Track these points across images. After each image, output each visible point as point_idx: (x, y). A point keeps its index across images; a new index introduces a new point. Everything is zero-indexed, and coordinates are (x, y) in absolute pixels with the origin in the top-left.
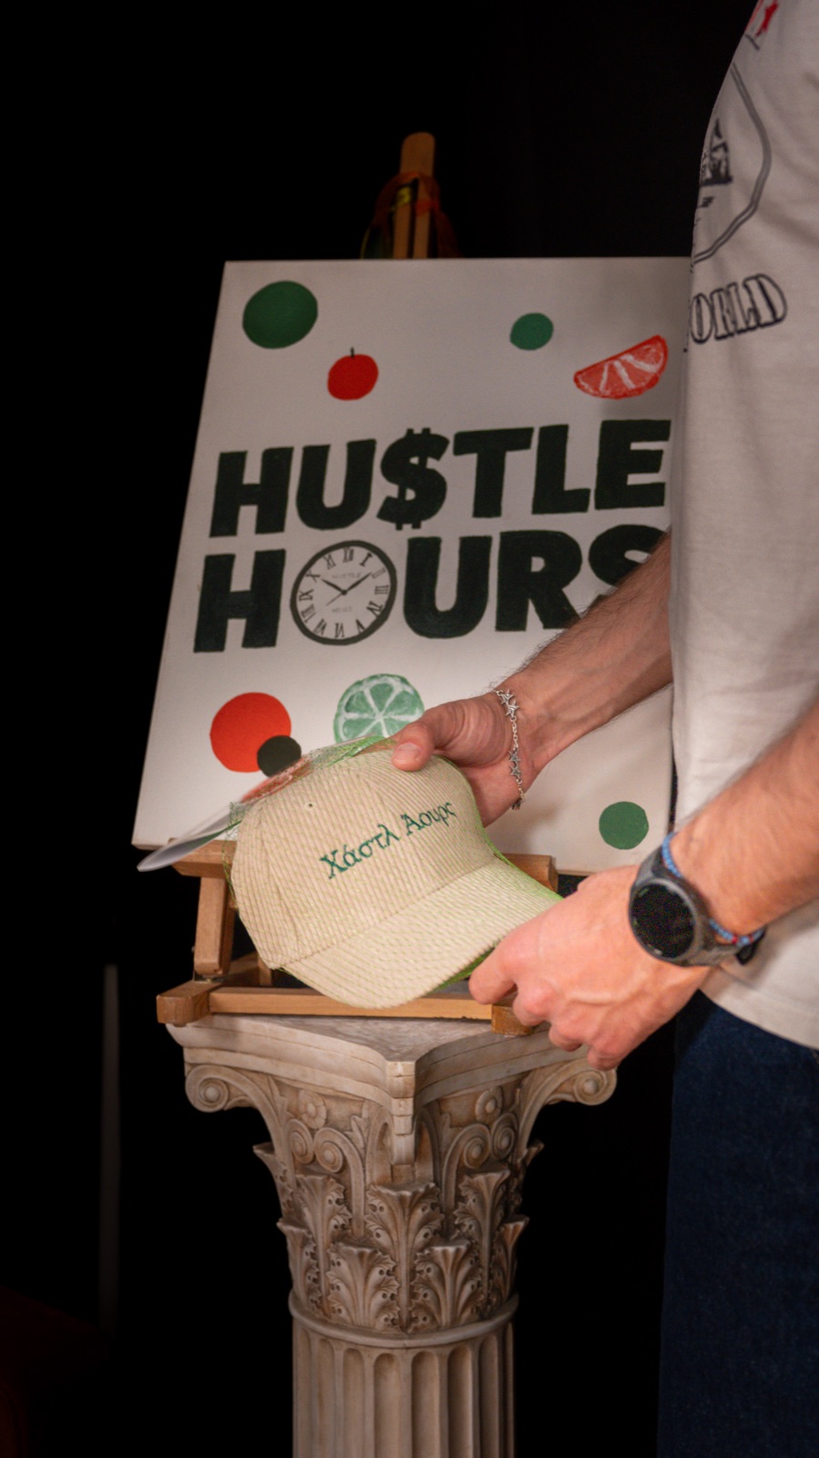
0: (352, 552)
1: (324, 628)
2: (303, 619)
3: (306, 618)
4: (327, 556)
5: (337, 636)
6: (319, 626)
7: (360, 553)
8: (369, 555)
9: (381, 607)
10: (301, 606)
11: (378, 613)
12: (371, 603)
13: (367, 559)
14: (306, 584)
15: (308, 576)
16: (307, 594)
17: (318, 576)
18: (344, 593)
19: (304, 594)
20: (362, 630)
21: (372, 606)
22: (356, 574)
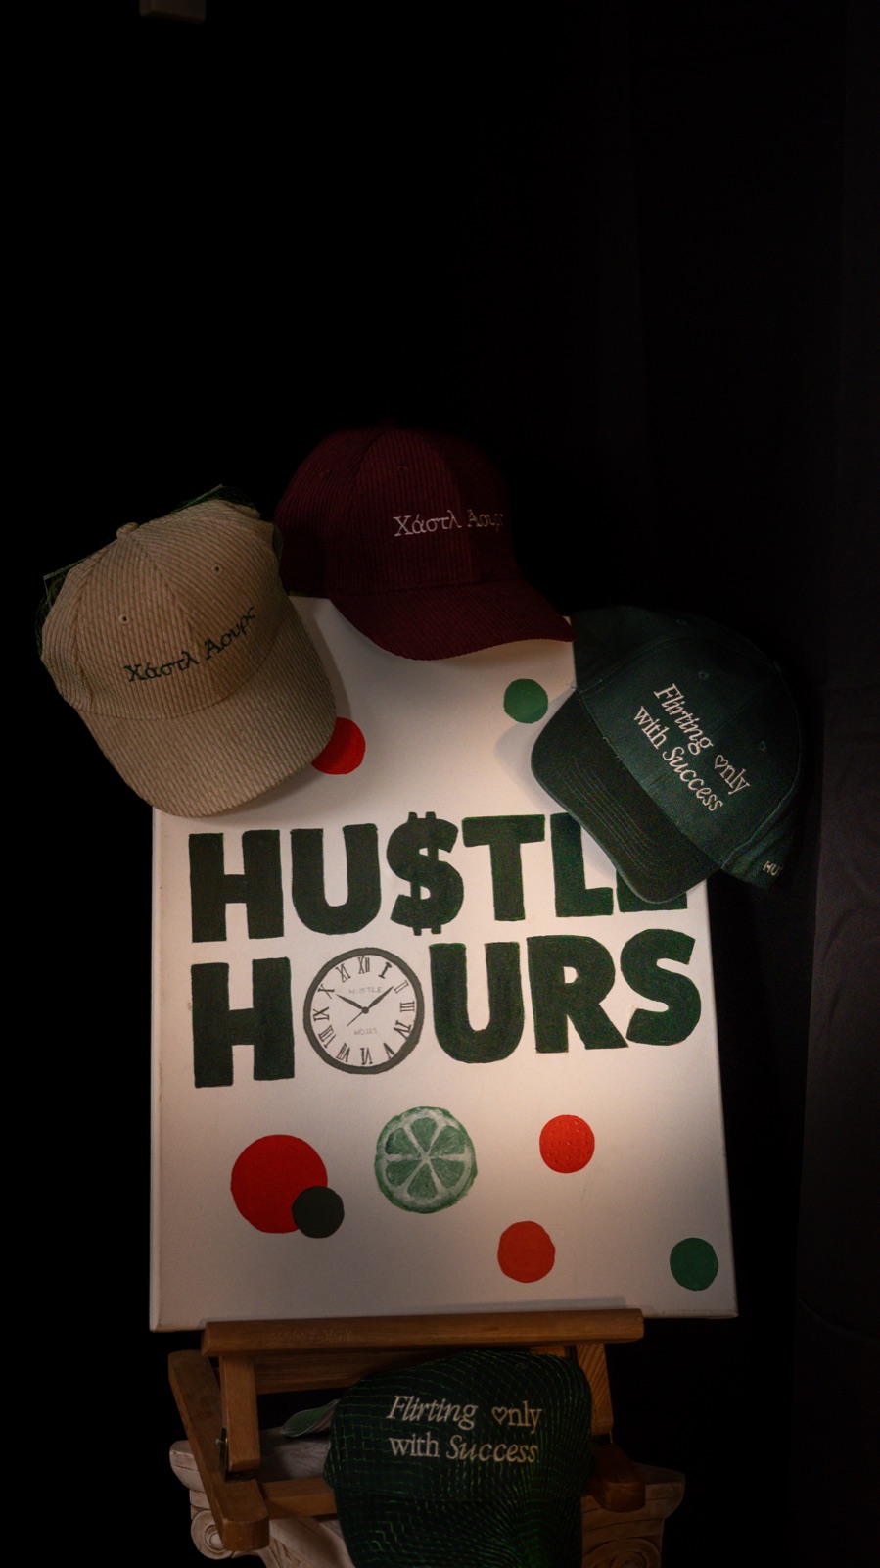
0: (368, 961)
1: (347, 1053)
2: (322, 1044)
3: (325, 1042)
4: (339, 966)
5: (364, 1064)
6: (341, 1051)
7: (377, 963)
8: (388, 966)
9: (409, 1028)
10: (318, 1027)
11: (407, 1034)
12: (397, 1023)
13: (386, 969)
14: (320, 1001)
15: (320, 990)
16: (321, 1012)
17: (332, 991)
18: (365, 1011)
19: (319, 1013)
20: (391, 1056)
21: (399, 1027)
22: (376, 989)
